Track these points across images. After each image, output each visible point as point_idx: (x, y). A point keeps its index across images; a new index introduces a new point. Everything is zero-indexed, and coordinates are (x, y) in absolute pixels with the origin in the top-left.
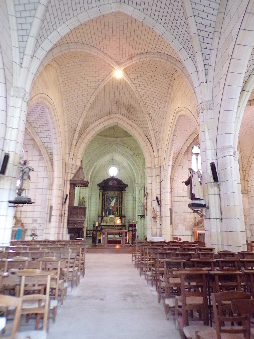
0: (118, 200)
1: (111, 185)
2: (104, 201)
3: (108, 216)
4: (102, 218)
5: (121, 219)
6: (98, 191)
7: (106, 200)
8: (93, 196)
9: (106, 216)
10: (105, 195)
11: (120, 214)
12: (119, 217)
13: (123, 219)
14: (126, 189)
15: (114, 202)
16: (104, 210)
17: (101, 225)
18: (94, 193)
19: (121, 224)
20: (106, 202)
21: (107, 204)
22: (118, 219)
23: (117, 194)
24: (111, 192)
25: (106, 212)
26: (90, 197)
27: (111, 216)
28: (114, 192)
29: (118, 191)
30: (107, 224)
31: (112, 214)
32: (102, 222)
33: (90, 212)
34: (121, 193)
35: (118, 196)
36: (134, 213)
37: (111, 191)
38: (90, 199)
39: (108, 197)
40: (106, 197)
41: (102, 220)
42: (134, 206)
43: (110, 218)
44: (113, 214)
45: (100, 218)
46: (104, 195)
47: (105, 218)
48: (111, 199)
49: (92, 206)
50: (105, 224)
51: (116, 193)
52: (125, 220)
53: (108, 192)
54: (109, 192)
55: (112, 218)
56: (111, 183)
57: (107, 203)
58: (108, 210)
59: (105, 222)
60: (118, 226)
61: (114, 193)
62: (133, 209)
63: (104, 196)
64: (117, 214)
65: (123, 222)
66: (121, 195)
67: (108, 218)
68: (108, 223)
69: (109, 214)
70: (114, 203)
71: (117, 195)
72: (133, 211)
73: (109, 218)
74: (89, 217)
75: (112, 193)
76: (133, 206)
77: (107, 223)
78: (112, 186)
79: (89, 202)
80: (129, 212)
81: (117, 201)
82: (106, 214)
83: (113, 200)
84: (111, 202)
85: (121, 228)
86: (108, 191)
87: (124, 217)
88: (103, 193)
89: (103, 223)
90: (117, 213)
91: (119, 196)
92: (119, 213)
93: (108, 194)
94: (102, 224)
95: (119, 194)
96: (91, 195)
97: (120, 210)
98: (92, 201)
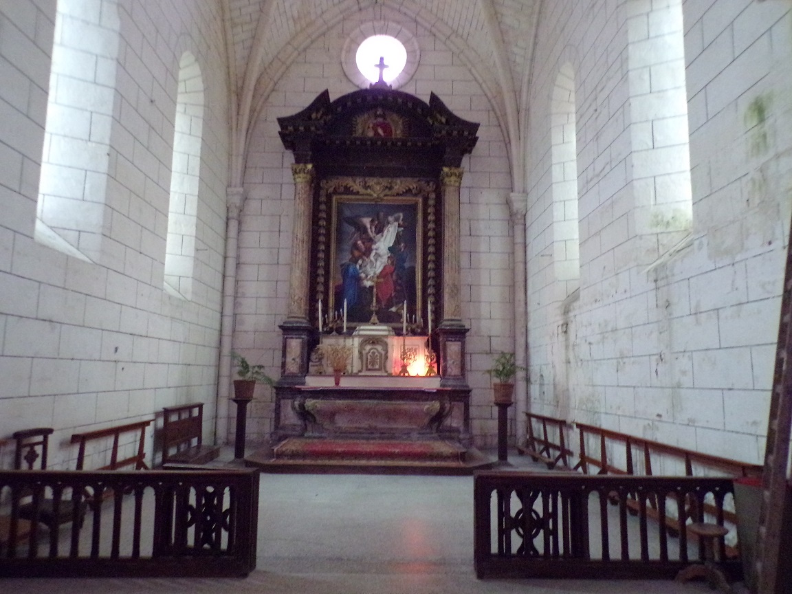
0: (414, 232)
1: (371, 134)
2: (328, 235)
3: (351, 331)
4: (312, 344)
5: (435, 348)
6: (288, 175)
7: (339, 230)
8: (253, 206)
9: (339, 331)
10: (329, 197)
11: (430, 317)
12: (424, 333)
13: (453, 348)
14: (465, 161)
15: (385, 242)
16: (326, 293)
17: (300, 391)
18: (258, 192)
19: (434, 384)
20: (339, 241)
21: (346, 258)
22: (415, 351)
23: (409, 191)
24: (372, 181)
25: (338, 305)
26: (234, 213)
27: (367, 329)
28: (385, 182)
29: (412, 173)
30: (346, 383)
31: (374, 318)
32: (312, 369)
33: (236, 304)
34: (432, 186)
35: (412, 208)
36: (520, 309)
37: (371, 173)
38: (233, 225)
39: (347, 213)
40: (340, 212)
41: (314, 357)
42: (520, 267)
43: (362, 345)
44: (385, 318)
45: (295, 345)
46: (323, 199)
47: (327, 344)
48: (367, 221)
49: (249, 272)
50: (328, 383)
51: (399, 185)
52: (463, 354)
53: (349, 182)
54: (356, 184)
55: (374, 340)
56: (365, 126)
57: (347, 246)
58: (350, 292)
59: (330, 370)
60: (419, 395)
61: (390, 188)
62: (512, 287)
63: (323, 207)
64: (410, 321)
65: (453, 370)
66: (431, 202)
67: (349, 342)
68: (352, 375)
69: (360, 315)
70: (390, 249)
71: (409, 199)
72: (512, 301)
73: (354, 343)
74: (227, 341)
75: (376, 188)
76: (513, 270)
77: (339, 372)
78: (371, 139)
79: (232, 243)
80: (484, 310)
81: (408, 236)
82: (340, 317)
83: (380, 230)
84: (371, 241)
85: (442, 408)
86: (352, 174)
87: (460, 333)
88: (315, 185)
89: (320, 374)
90: (412, 311)
91: (420, 206)
92: (419, 313)
93: (347, 190)
94: (312, 382)
95: (420, 191)
96: (245, 199)
97: (431, 291)
98: (250, 238)
